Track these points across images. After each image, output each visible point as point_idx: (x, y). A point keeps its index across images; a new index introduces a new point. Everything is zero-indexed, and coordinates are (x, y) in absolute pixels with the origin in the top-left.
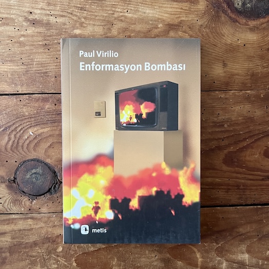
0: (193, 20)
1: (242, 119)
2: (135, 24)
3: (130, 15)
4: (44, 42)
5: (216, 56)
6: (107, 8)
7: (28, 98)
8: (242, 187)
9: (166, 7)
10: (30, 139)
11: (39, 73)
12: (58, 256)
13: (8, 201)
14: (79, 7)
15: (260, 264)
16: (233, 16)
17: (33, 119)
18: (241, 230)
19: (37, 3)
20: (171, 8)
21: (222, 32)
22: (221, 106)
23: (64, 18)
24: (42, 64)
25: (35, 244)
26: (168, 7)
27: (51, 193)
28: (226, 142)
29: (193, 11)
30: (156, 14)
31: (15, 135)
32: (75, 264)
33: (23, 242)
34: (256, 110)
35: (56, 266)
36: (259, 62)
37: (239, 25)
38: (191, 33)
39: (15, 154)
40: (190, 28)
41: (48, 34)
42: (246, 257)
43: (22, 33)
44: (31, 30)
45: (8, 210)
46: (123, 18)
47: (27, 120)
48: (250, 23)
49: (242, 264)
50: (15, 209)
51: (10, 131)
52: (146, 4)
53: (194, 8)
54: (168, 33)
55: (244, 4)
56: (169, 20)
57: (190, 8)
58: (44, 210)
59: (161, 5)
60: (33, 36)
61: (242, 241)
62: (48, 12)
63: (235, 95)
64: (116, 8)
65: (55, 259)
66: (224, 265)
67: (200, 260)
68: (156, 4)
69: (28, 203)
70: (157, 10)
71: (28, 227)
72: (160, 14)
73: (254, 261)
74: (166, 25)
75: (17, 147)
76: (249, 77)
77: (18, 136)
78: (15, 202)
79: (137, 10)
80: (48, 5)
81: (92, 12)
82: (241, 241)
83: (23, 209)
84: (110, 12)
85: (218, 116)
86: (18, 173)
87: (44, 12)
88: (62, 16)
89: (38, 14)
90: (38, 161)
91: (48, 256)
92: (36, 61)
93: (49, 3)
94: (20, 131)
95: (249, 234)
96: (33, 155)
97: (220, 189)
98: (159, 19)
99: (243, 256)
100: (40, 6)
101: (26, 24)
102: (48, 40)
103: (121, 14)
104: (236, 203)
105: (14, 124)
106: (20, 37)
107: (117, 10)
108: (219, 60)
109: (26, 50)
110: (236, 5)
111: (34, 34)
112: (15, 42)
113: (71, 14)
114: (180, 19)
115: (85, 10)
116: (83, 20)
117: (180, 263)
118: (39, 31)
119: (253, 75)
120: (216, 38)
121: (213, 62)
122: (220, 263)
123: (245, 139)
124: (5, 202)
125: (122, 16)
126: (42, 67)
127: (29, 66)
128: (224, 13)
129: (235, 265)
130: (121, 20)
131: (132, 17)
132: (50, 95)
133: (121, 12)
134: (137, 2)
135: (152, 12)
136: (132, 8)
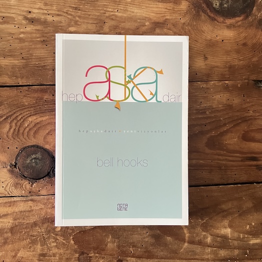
0: (177, 18)
1: (222, 107)
2: (125, 22)
3: (120, 14)
4: (42, 39)
5: (198, 50)
6: (99, 8)
7: (27, 89)
8: (223, 168)
9: (152, 7)
10: (30, 127)
11: (37, 67)
12: (57, 235)
13: (9, 184)
14: (74, 7)
15: (242, 237)
16: (212, 15)
17: (32, 109)
18: (224, 207)
19: (35, 4)
20: (157, 8)
21: (203, 29)
22: (203, 95)
23: (60, 17)
24: (40, 58)
25: (35, 224)
26: (154, 7)
27: (50, 177)
28: (208, 127)
29: (176, 11)
30: (143, 13)
31: (16, 124)
32: (72, 242)
33: (24, 223)
34: (234, 99)
35: (55, 244)
36: (235, 56)
37: (218, 23)
38: (175, 30)
39: (16, 141)
40: (174, 26)
41: (46, 31)
42: (228, 231)
43: (22, 30)
44: (30, 28)
45: (10, 193)
46: (113, 17)
47: (27, 110)
48: (227, 21)
49: (225, 238)
50: (16, 192)
51: (11, 120)
52: (134, 4)
53: (177, 8)
54: (155, 30)
55: (221, 5)
56: (155, 19)
57: (174, 8)
58: (43, 192)
59: (148, 5)
60: (31, 33)
61: (225, 217)
62: (46, 12)
63: (215, 85)
64: (107, 8)
65: (54, 238)
66: (209, 239)
67: (187, 235)
68: (143, 4)
69: (28, 186)
70: (145, 10)
71: (28, 209)
72: (147, 13)
73: (236, 235)
74: (153, 23)
75: (18, 135)
76: (227, 69)
77: (19, 124)
78: (16, 185)
79: (126, 10)
80: (45, 5)
81: (86, 12)
82: (223, 217)
83: (23, 192)
84: (102, 12)
85: (201, 104)
86: (19, 158)
87: (42, 11)
88: (58, 15)
89: (36, 13)
90: (37, 147)
91: (47, 235)
92: (35, 56)
93: (46, 3)
94: (20, 120)
95: (230, 211)
96: (32, 142)
97: (203, 170)
98: (146, 18)
99: (225, 231)
100: (38, 6)
101: (25, 22)
102: (46, 37)
103: (112, 13)
104: (218, 183)
105: (15, 113)
106: (20, 34)
107: (108, 9)
108: (200, 54)
109: (26, 46)
110: (214, 6)
111: (32, 31)
112: (15, 39)
113: (67, 13)
114: (164, 18)
115: (79, 10)
116: (77, 18)
117: (169, 238)
118: (37, 29)
119: (230, 67)
120: (197, 34)
121: (195, 56)
122: (205, 237)
123: (225, 125)
124: (7, 186)
125: (113, 15)
126: (40, 61)
127: (28, 60)
128: (203, 12)
129: (219, 239)
130: (112, 19)
131: (122, 16)
132: (48, 86)
134: (126, 3)
135: (139, 11)
136: (122, 8)
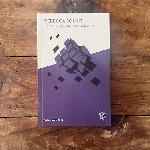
2: (17, 22)
3: (14, 17)
6: (2, 13)
9: (32, 13)
15: (80, 147)
26: (34, 13)
49: (70, 147)
52: (23, 11)
54: (34, 26)
55: (73, 12)
56: (34, 20)
59: (30, 12)
61: (70, 135)
66: (61, 147)
67: (48, 145)
68: (28, 12)
70: (29, 15)
72: (30, 17)
73: (77, 146)
74: (33, 22)
79: (18, 15)
84: (4, 15)
95: (74, 131)
98: (29, 19)
99: (71, 143)
103: (10, 16)
107: (7, 14)
117: (37, 146)
122: (59, 147)
125: (10, 17)
129: (67, 148)
130: (10, 20)
133: (10, 15)
134: (18, 11)
135: (25, 15)
136: (15, 14)
